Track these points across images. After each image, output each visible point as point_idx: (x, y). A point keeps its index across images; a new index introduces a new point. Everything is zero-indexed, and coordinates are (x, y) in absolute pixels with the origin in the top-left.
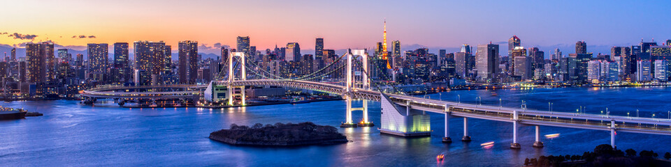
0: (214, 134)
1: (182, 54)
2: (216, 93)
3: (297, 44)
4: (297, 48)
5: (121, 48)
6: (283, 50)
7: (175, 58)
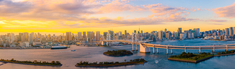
0: (104, 53)
1: (97, 34)
2: (104, 43)
3: (121, 32)
4: (121, 33)
5: (84, 33)
6: (118, 33)
7: (95, 35)
